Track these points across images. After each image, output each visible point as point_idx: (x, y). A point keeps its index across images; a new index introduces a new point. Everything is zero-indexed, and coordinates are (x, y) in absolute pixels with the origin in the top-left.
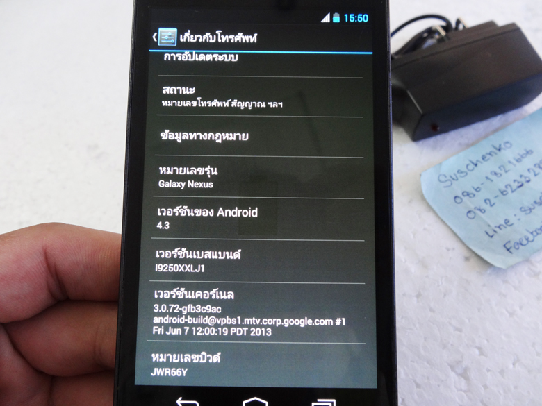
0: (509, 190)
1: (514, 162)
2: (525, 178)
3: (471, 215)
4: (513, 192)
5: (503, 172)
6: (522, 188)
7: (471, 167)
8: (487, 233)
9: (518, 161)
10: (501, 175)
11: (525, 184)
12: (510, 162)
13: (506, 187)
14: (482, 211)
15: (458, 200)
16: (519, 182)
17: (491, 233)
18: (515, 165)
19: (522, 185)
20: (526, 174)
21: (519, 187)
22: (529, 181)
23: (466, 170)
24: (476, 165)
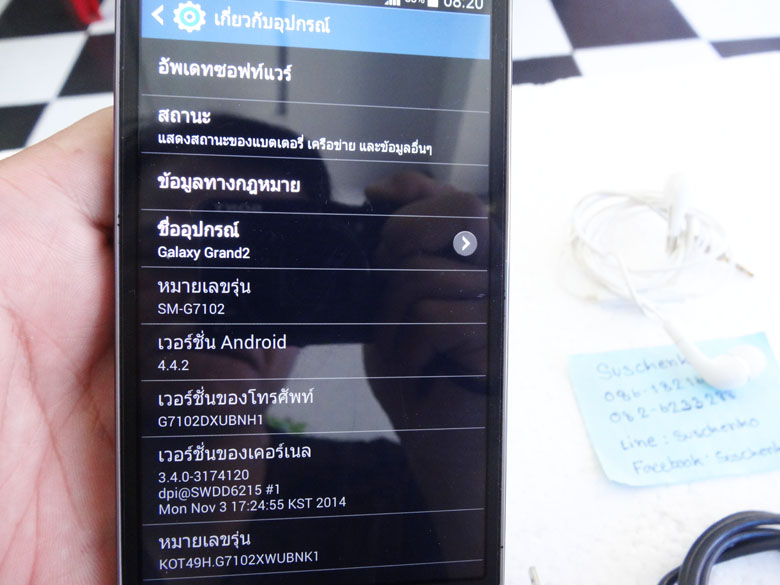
0: (671, 408)
1: (694, 381)
2: (698, 402)
4: (675, 411)
5: (675, 387)
6: (688, 412)
10: (671, 389)
11: (694, 410)
13: (670, 404)
14: (630, 418)
16: (686, 404)
18: (692, 384)
20: (701, 397)
21: (684, 409)
22: (699, 407)
23: (634, 369)
24: (648, 368)
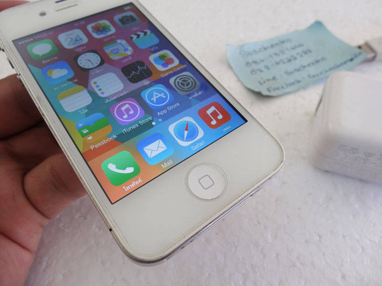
1: (290, 49)
2: (294, 57)
4: (284, 63)
6: (290, 62)
8: (260, 82)
9: (293, 49)
10: (279, 55)
11: (293, 61)
12: (287, 49)
13: (280, 61)
14: (261, 71)
16: (288, 59)
23: (259, 51)
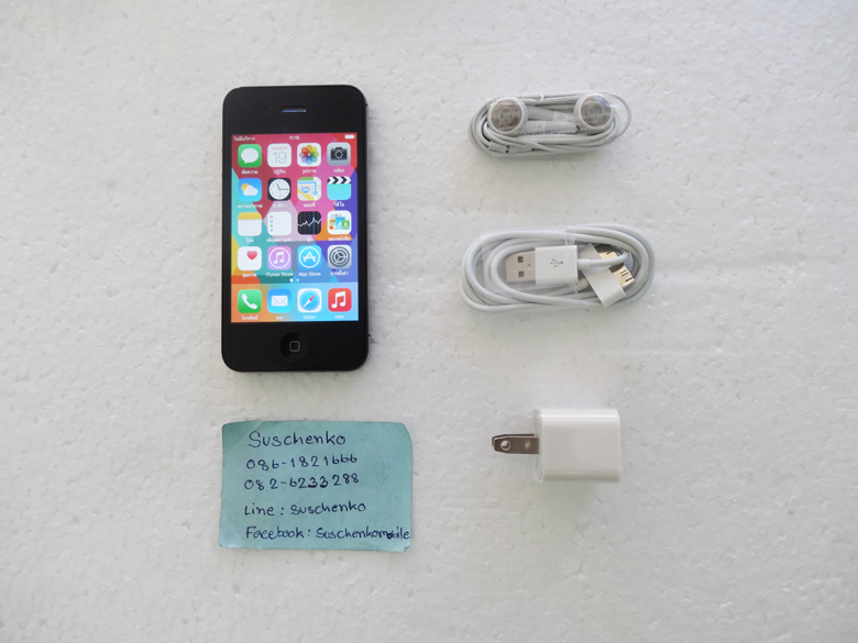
0: (299, 484)
1: (330, 461)
2: (324, 482)
3: (248, 485)
4: (301, 487)
5: (311, 464)
6: (312, 489)
7: (292, 440)
8: (246, 508)
9: (335, 461)
10: (307, 465)
11: (318, 488)
12: (326, 458)
13: (300, 479)
14: (261, 487)
15: (251, 465)
16: (314, 482)
17: (249, 511)
18: (327, 464)
19: (314, 486)
20: (328, 478)
21: (310, 486)
22: (323, 486)
23: (282, 440)
24: (295, 441)
